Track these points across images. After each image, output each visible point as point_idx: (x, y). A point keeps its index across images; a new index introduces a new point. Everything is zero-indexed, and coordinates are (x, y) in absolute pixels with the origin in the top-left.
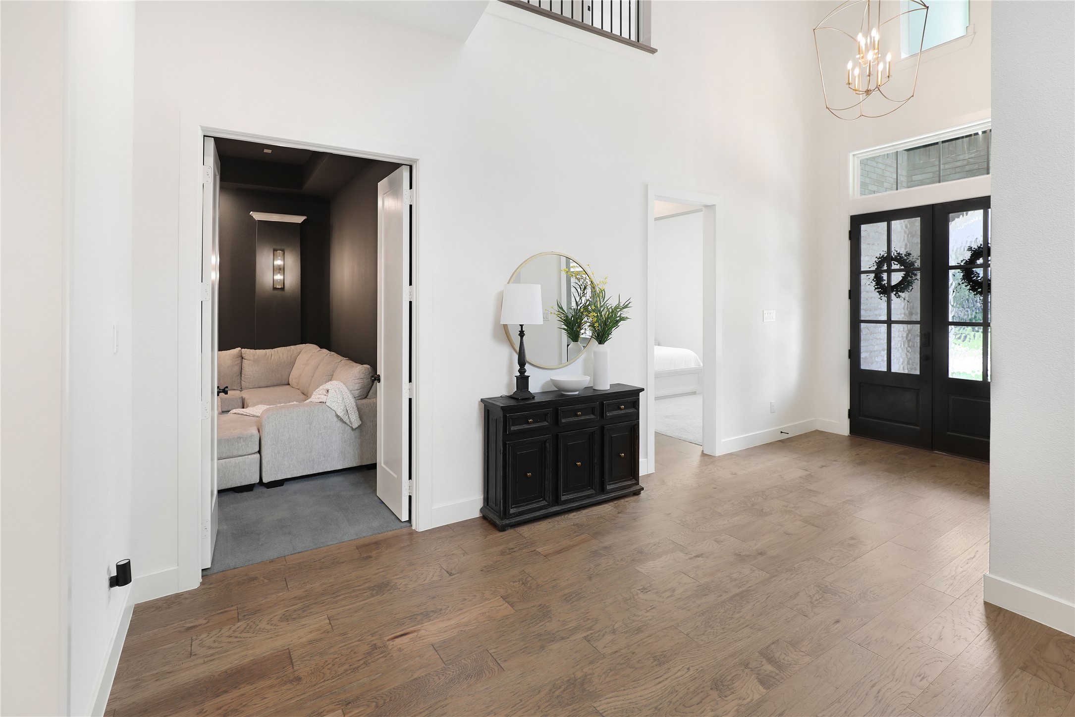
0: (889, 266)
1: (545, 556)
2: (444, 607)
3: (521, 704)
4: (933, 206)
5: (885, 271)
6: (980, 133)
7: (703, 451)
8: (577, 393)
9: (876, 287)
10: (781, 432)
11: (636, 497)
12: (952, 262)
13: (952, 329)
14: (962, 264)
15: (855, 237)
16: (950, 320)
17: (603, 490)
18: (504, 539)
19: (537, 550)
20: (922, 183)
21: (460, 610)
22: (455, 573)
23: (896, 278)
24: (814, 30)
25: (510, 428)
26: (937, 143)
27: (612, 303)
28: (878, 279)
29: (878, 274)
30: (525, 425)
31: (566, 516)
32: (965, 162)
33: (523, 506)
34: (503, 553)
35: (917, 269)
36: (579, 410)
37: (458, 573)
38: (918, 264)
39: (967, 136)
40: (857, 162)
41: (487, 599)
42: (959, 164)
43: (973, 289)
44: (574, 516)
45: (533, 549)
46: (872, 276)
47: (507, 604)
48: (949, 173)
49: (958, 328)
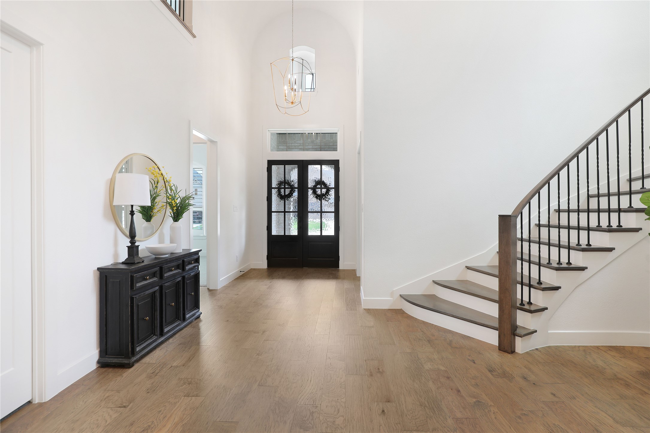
0: (285, 186)
1: (183, 366)
2: (150, 424)
3: (267, 427)
4: (303, 161)
5: (283, 188)
6: (307, 134)
7: (208, 289)
8: (167, 256)
9: (278, 195)
10: (240, 271)
11: (198, 319)
12: (309, 186)
13: (309, 214)
14: (312, 187)
15: (269, 170)
16: (309, 211)
17: (184, 319)
18: (139, 370)
19: (173, 365)
20: (283, 150)
21: (164, 418)
22: (127, 404)
23: (288, 191)
24: (271, 64)
25: (136, 285)
26: (286, 134)
27: (182, 194)
28: (279, 192)
29: (279, 189)
30: (144, 282)
31: (167, 342)
32: (299, 144)
33: (143, 343)
34: (149, 377)
35: (296, 188)
36: (173, 267)
37: (130, 403)
38: (296, 186)
39: (301, 134)
40: (270, 134)
41: (175, 403)
42: (296, 145)
43: (317, 198)
44: (173, 340)
45: (170, 366)
46: (276, 190)
47: (193, 397)
48: (293, 148)
49: (312, 214)
